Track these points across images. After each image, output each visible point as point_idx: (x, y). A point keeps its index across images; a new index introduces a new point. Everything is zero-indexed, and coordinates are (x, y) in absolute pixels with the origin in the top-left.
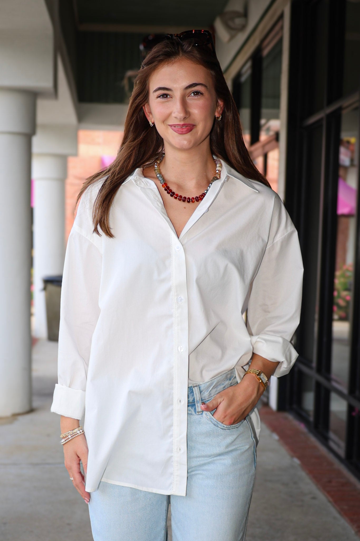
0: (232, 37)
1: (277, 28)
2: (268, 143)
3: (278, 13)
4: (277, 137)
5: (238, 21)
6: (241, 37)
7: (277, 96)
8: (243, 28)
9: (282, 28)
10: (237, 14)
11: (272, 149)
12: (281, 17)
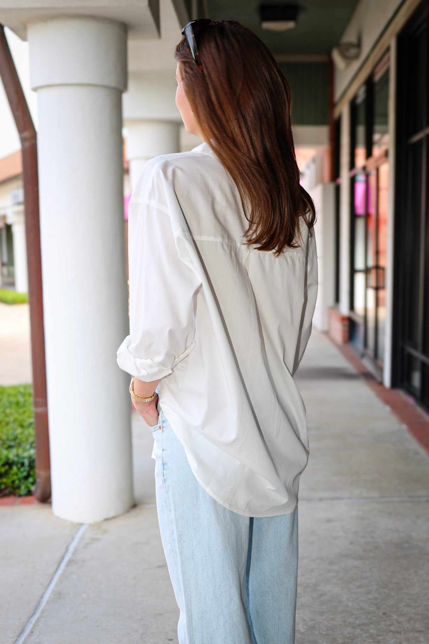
0: (348, 65)
1: (385, 58)
2: (380, 158)
3: (386, 46)
4: (386, 154)
5: (353, 51)
6: (356, 65)
7: (385, 115)
8: (357, 56)
9: (389, 59)
10: (351, 45)
11: (383, 163)
12: (388, 50)
